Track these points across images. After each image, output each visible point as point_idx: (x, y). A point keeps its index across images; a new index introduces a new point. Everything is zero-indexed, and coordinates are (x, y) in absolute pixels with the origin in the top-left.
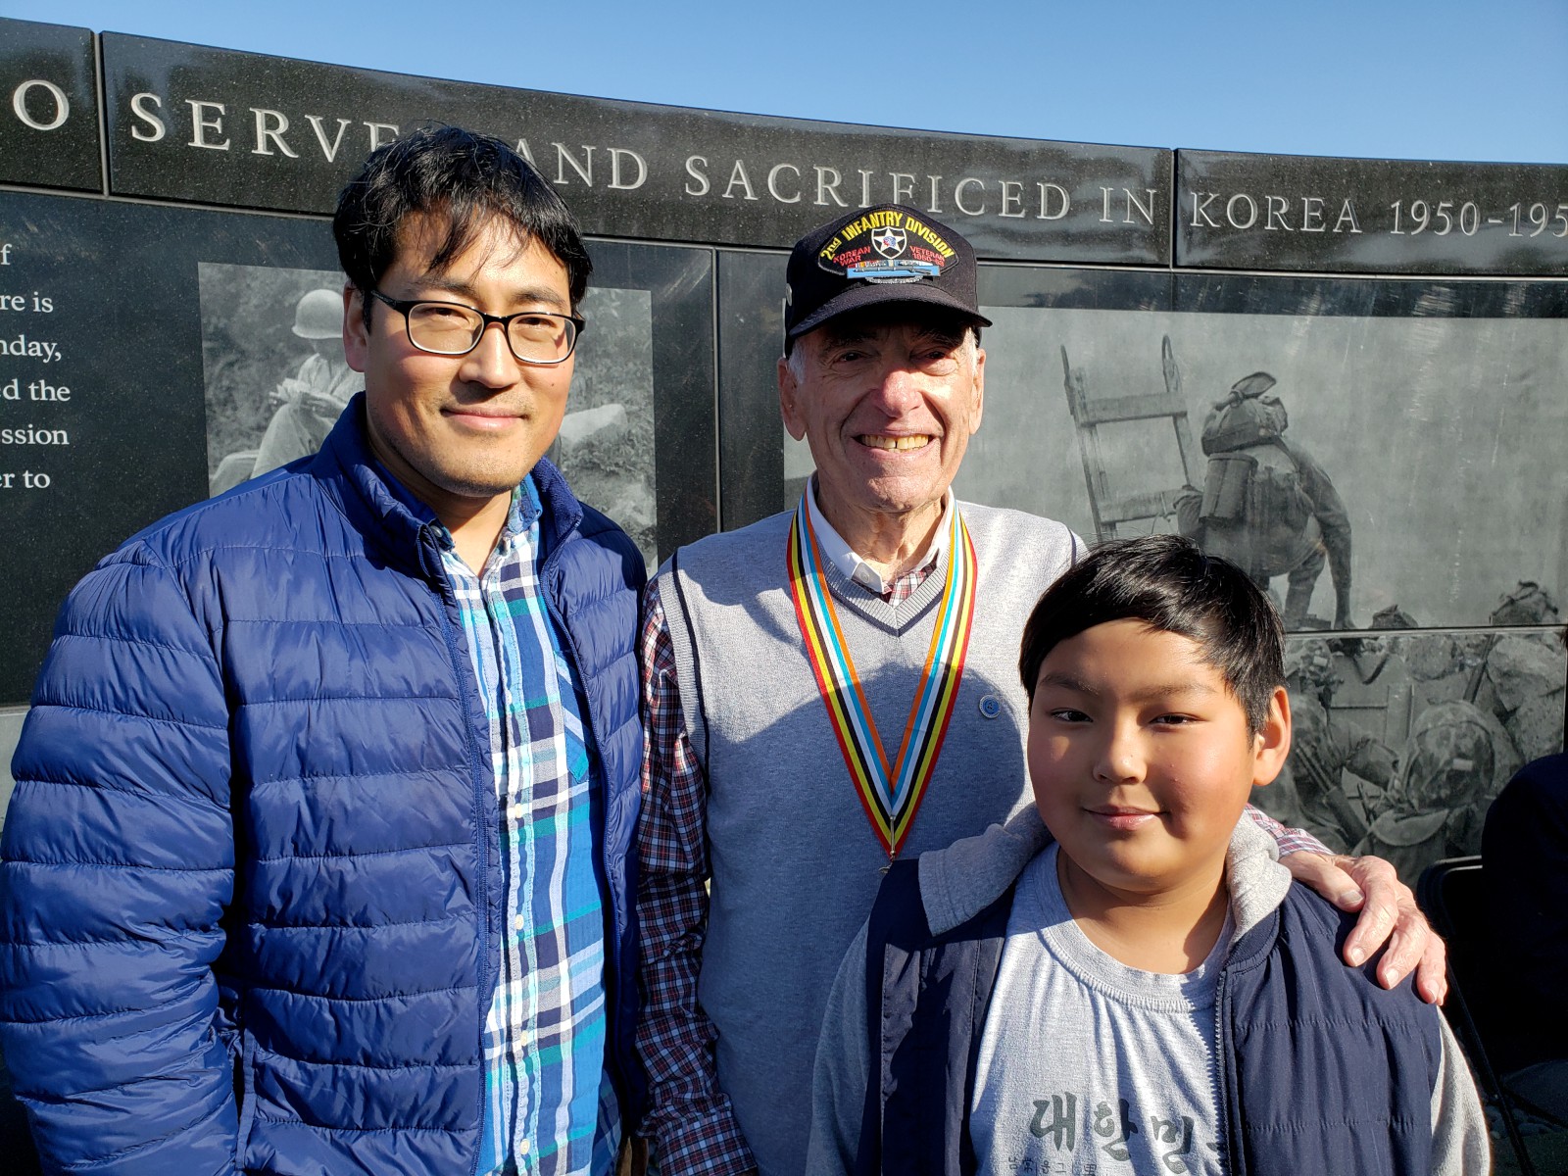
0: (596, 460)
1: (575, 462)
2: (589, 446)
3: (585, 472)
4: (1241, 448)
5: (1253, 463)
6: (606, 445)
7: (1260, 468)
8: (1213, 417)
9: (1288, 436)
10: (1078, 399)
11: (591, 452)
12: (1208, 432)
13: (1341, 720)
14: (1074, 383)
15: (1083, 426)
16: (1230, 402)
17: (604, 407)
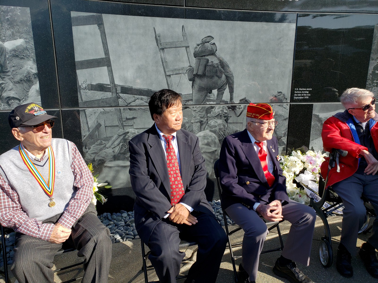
0: (17, 54)
1: (11, 55)
2: (14, 50)
3: (14, 58)
4: (204, 56)
5: (208, 60)
6: (20, 50)
7: (210, 61)
8: (196, 48)
9: (217, 53)
10: (159, 41)
11: (15, 52)
12: (195, 52)
13: (231, 126)
14: (158, 37)
15: (161, 49)
16: (201, 44)
17: (18, 40)
